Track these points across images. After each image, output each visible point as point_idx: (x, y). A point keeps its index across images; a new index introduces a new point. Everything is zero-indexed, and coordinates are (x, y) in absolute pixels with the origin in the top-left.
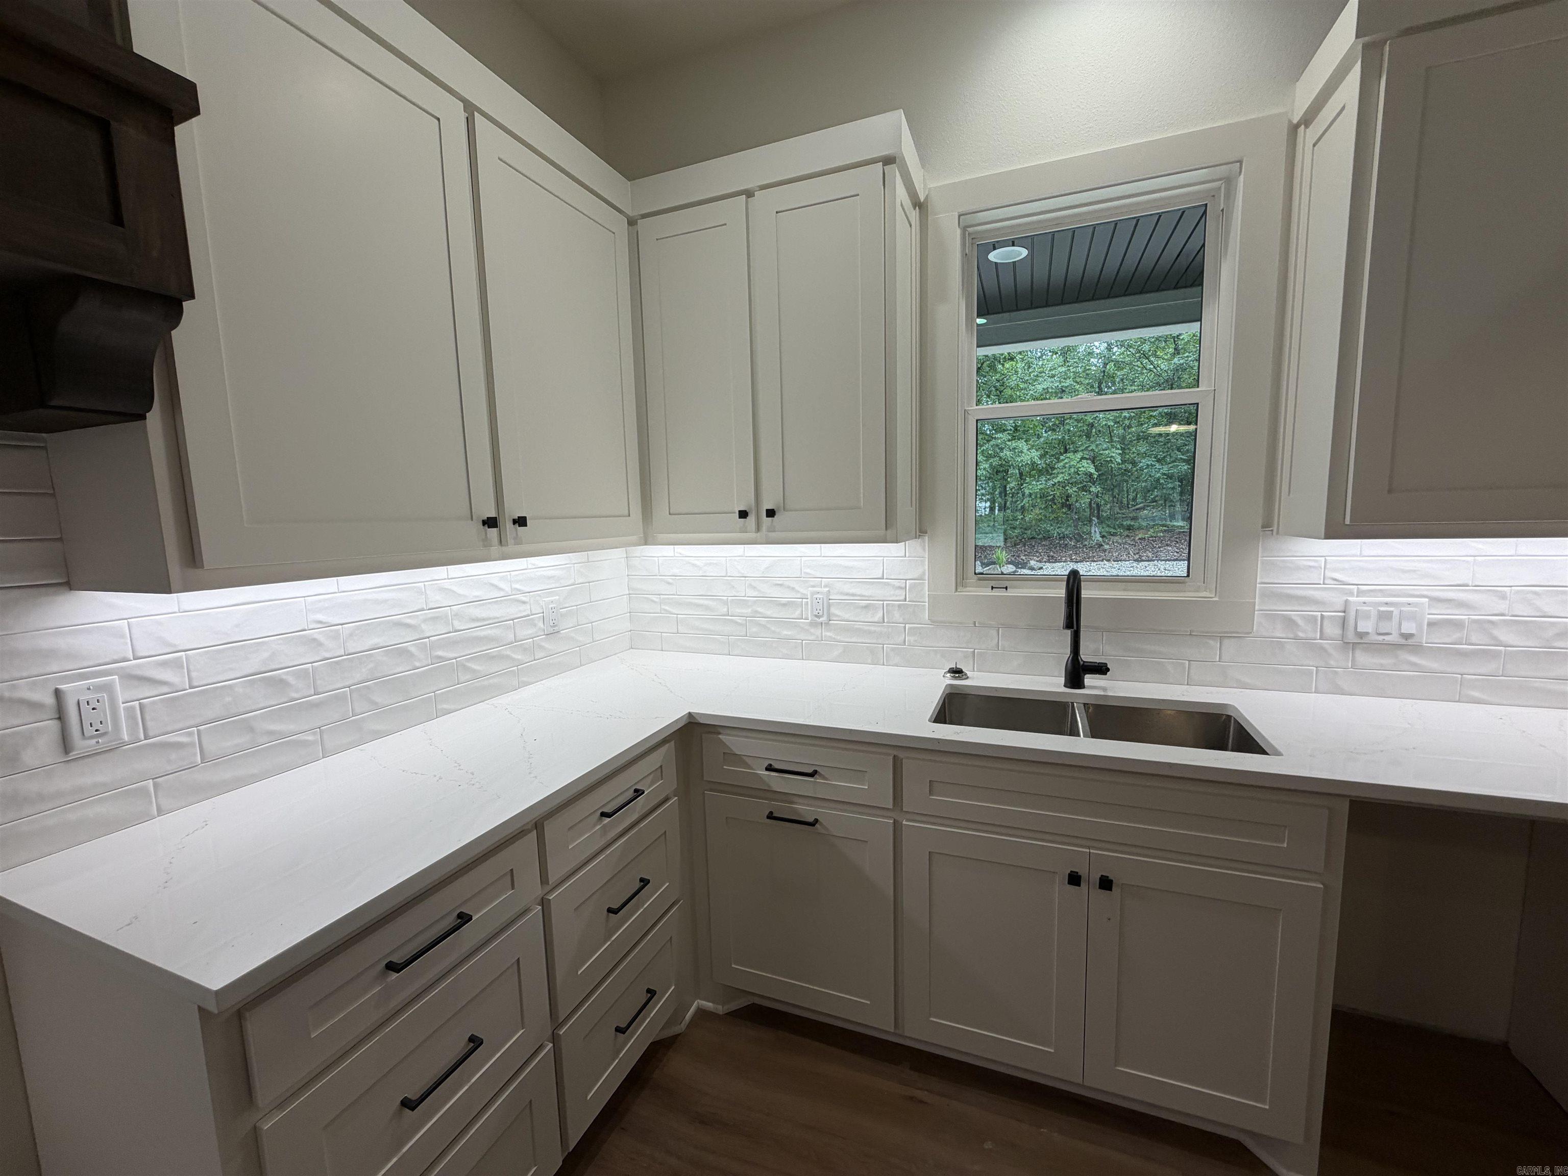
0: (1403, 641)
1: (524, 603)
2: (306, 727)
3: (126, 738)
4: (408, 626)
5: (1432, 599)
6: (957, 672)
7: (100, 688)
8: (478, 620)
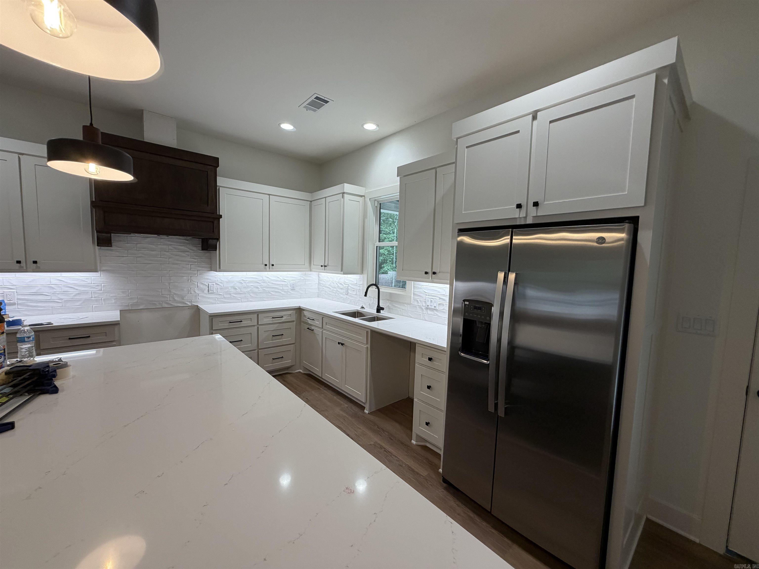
0: (434, 308)
1: (286, 282)
2: (239, 297)
3: (215, 292)
4: (259, 283)
5: (440, 298)
6: (363, 307)
7: (213, 284)
8: (274, 284)
